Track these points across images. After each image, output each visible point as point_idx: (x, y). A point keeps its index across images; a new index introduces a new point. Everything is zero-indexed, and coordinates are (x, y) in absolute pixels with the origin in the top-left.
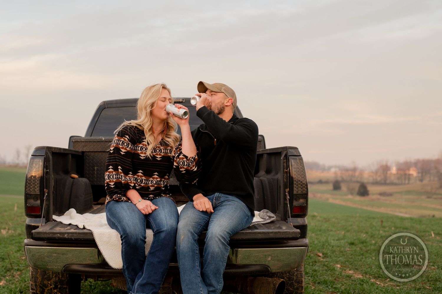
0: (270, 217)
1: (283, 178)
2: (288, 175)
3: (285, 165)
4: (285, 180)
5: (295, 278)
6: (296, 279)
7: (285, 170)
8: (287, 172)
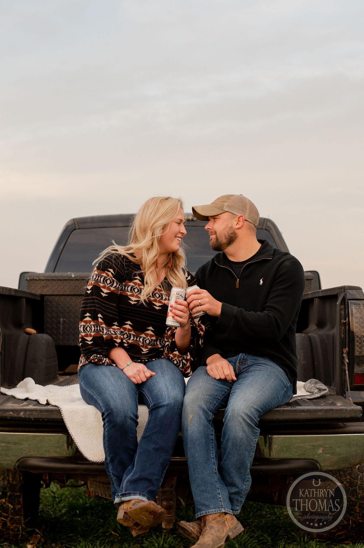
0: (320, 390)
1: (340, 332)
2: (347, 328)
3: (343, 313)
4: (343, 336)
5: (359, 483)
6: (361, 484)
7: (342, 320)
8: (345, 323)
